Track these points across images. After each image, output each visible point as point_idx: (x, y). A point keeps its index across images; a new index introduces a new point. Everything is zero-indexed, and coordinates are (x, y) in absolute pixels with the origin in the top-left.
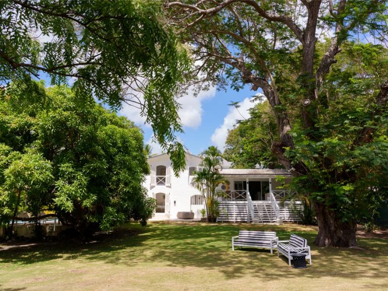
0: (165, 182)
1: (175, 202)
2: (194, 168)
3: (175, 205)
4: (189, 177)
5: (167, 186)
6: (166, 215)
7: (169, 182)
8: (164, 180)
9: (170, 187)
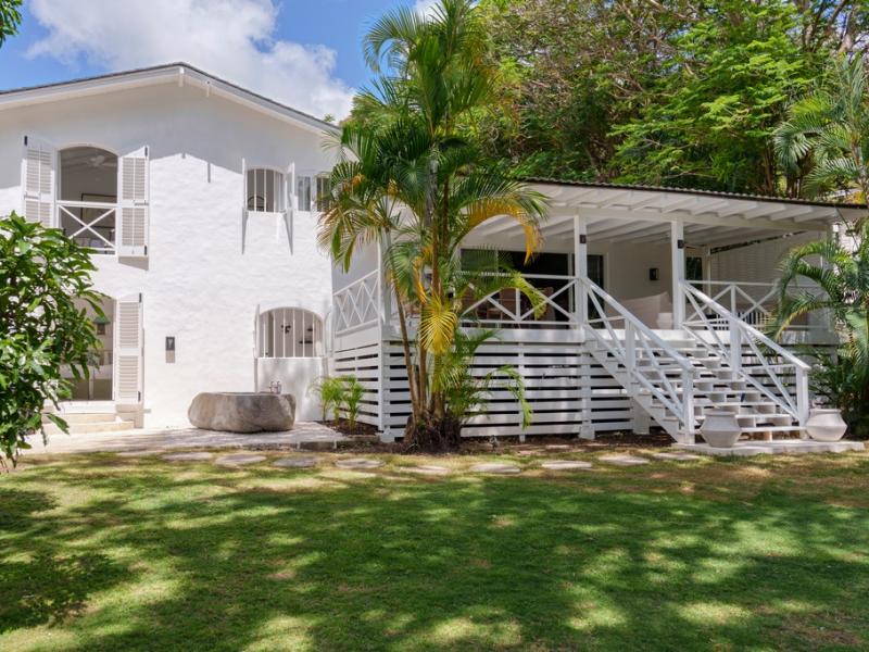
0: (111, 237)
1: (170, 345)
2: (270, 173)
3: (171, 359)
4: (245, 217)
5: (124, 260)
6: (121, 410)
7: (139, 239)
8: (107, 227)
9: (142, 263)
